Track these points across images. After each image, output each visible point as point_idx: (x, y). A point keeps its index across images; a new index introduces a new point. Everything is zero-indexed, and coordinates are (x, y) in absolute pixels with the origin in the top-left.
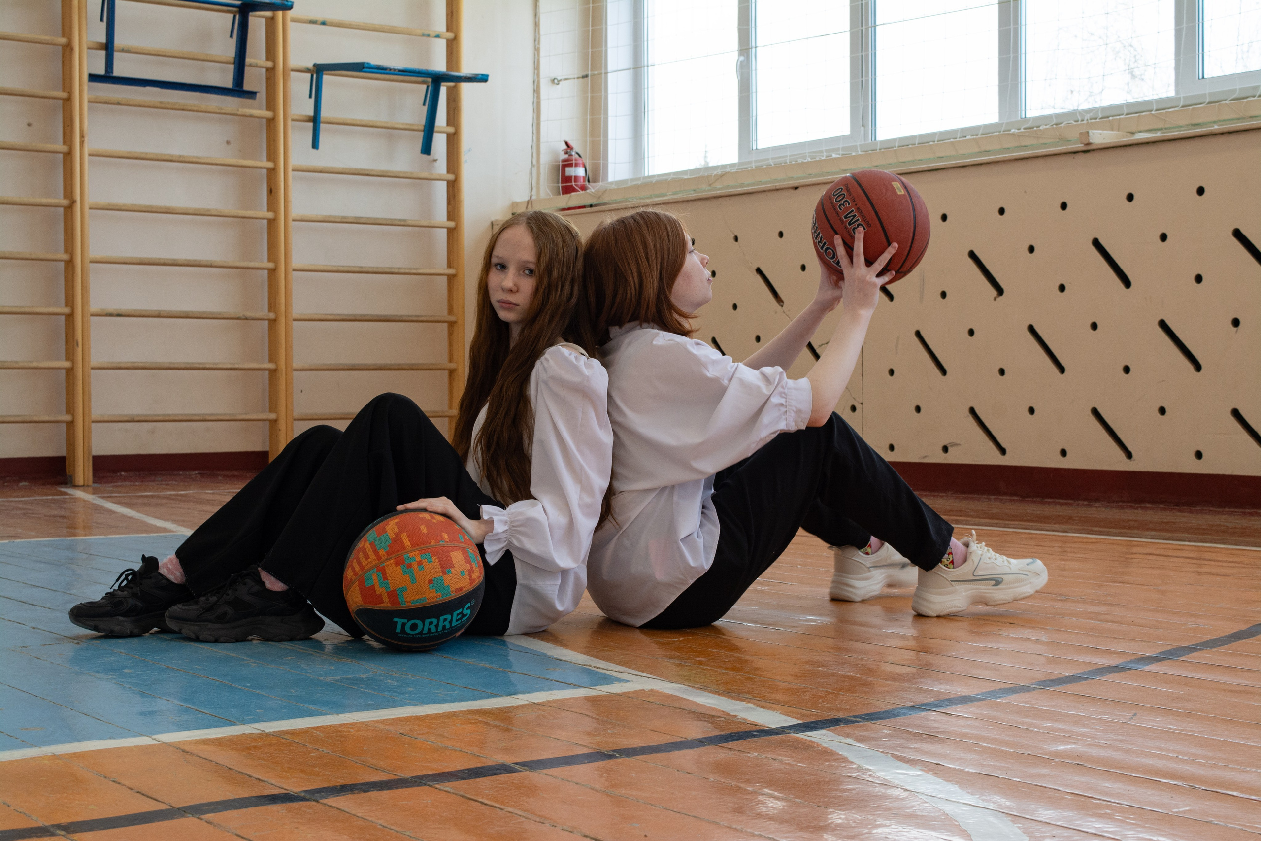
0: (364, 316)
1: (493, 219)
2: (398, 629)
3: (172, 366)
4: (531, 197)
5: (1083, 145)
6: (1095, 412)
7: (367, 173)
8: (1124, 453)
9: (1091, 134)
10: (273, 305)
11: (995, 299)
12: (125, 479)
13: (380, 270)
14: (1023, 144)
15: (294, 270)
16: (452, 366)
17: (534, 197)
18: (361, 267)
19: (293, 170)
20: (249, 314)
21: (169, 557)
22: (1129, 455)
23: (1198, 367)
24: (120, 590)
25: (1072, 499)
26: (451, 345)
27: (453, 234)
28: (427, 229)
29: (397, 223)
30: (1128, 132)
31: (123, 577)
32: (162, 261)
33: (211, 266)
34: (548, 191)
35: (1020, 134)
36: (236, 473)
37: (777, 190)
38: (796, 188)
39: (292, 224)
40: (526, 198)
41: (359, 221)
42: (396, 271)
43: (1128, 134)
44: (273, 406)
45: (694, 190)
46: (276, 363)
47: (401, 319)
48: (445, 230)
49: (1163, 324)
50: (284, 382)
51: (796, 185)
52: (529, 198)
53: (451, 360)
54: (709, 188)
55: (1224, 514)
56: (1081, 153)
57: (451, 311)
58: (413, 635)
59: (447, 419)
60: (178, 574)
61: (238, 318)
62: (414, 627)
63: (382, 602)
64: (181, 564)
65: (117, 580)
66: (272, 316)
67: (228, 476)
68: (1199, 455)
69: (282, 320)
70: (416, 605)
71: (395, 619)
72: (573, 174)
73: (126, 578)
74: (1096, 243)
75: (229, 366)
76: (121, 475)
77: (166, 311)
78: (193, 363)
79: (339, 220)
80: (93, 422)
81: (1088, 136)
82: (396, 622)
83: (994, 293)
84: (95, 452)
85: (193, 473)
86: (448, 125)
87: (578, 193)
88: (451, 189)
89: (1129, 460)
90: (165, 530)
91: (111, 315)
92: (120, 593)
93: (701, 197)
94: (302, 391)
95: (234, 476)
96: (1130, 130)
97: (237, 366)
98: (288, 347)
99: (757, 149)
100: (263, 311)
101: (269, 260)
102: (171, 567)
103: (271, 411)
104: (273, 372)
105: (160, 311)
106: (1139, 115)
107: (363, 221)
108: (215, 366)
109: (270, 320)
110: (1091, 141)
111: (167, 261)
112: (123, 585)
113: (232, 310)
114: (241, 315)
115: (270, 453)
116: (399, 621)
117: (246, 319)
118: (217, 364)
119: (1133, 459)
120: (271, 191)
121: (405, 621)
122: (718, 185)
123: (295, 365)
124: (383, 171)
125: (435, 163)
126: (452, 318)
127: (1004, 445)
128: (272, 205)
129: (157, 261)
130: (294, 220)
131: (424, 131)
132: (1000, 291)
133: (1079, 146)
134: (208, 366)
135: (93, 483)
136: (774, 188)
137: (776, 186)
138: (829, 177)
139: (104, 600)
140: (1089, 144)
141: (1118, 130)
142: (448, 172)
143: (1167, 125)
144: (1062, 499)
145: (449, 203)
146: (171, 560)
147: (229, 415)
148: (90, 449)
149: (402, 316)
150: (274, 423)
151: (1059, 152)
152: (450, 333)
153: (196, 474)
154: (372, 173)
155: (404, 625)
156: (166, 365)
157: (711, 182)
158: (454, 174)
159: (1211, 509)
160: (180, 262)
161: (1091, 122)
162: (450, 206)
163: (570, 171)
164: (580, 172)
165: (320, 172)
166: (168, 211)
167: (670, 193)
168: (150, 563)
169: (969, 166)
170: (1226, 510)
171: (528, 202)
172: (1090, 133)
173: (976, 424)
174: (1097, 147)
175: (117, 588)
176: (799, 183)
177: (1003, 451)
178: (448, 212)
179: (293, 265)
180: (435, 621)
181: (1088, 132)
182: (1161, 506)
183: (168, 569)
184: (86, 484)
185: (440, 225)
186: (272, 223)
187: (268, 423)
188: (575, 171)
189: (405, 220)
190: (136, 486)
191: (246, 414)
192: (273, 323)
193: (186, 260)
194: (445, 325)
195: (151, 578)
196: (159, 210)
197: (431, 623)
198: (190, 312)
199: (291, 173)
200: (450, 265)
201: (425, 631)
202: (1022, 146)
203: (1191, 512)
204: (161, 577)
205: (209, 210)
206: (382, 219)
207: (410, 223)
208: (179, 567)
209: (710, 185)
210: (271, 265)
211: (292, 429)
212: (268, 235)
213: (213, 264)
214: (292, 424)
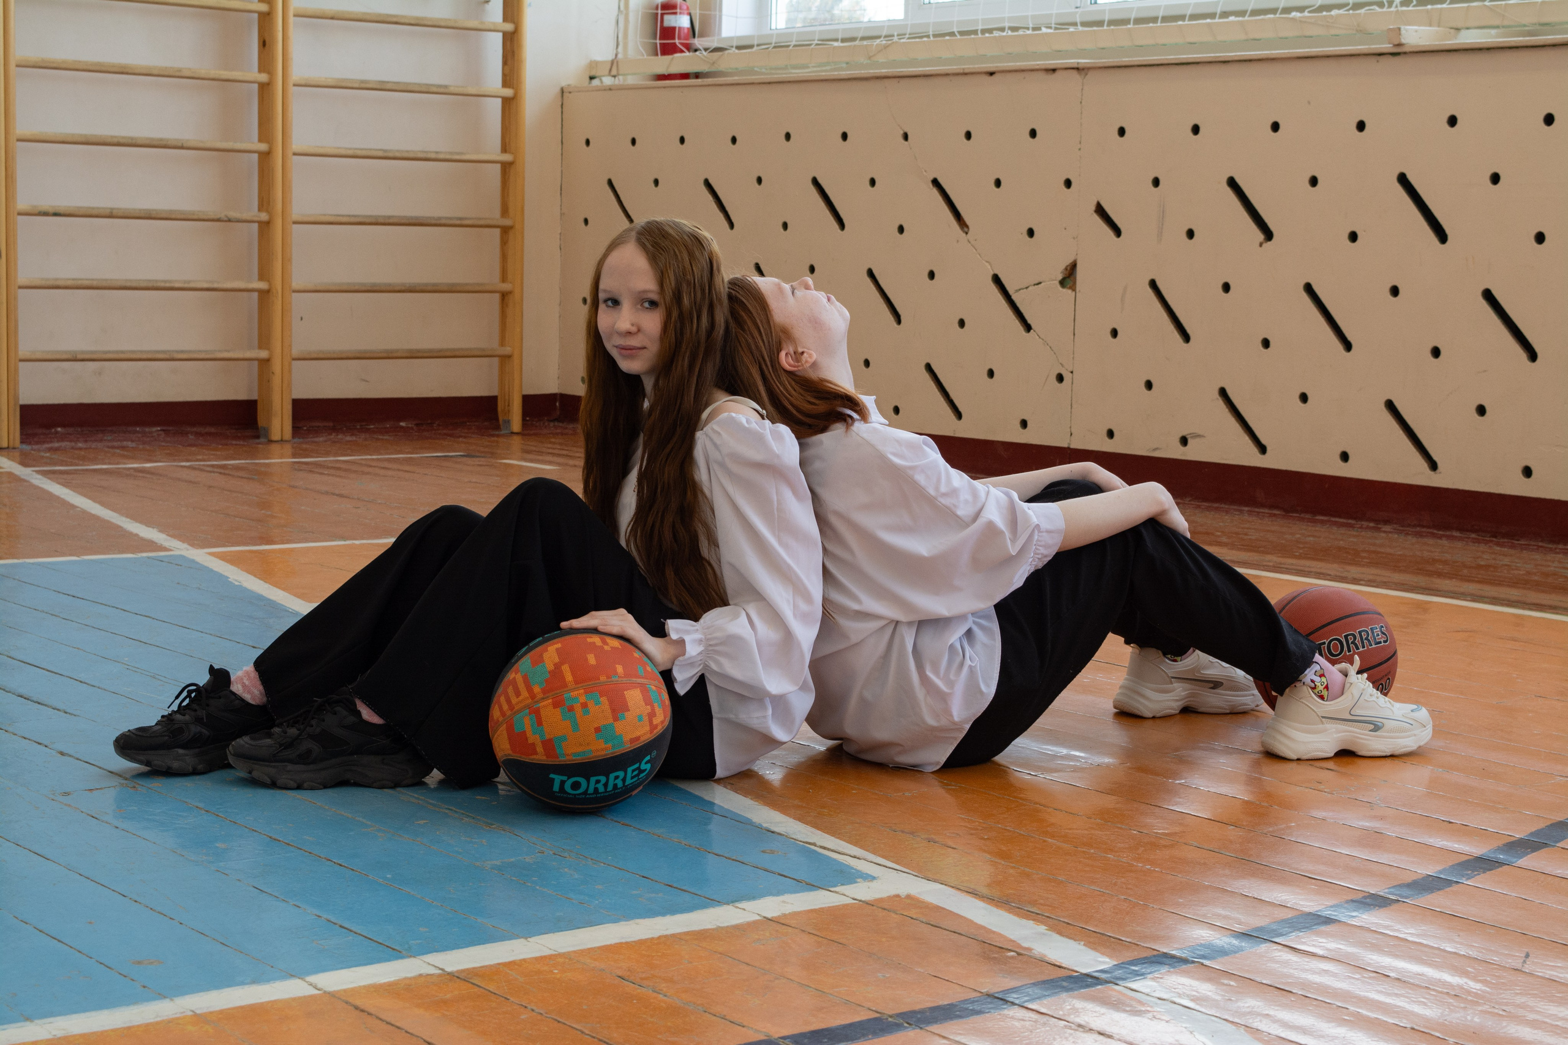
0: (389, 217)
1: (564, 84)
2: (556, 788)
3: (128, 284)
4: (616, 55)
5: (1391, 45)
6: (1390, 406)
7: (395, 20)
8: (1426, 462)
9: (1403, 32)
10: (265, 202)
11: (1261, 245)
12: (62, 438)
13: (411, 155)
14: (1308, 33)
15: (295, 154)
16: (506, 287)
17: (620, 56)
18: (385, 151)
19: (295, 16)
20: (233, 214)
21: (245, 668)
22: (1433, 466)
23: (1533, 356)
24: (181, 714)
25: (1355, 519)
26: (504, 257)
27: (510, 106)
28: (475, 98)
29: (435, 89)
30: (1451, 28)
31: (185, 694)
32: (115, 140)
33: (182, 148)
34: (641, 48)
35: (1304, 20)
36: (213, 430)
37: (966, 74)
38: (992, 74)
39: (292, 90)
40: (610, 57)
41: (383, 87)
42: (433, 156)
43: (1452, 31)
44: (264, 340)
45: (847, 63)
46: (268, 281)
47: (438, 222)
48: (499, 100)
49: (1488, 295)
50: (280, 307)
51: (992, 70)
52: (614, 57)
53: (504, 279)
54: (869, 61)
55: (1558, 553)
56: (1388, 56)
57: (505, 211)
58: (575, 795)
59: (496, 360)
60: (257, 692)
61: (219, 220)
62: (576, 786)
63: (536, 753)
64: (261, 680)
65: (177, 697)
66: (264, 216)
68: (1527, 472)
69: (278, 222)
70: (577, 759)
71: (552, 776)
72: (673, 24)
73: (189, 695)
74: (1403, 179)
75: (206, 285)
76: (57, 432)
77: (121, 209)
78: (157, 281)
79: (356, 85)
80: (21, 360)
81: (1400, 34)
82: (553, 780)
83: (1261, 237)
84: (22, 402)
85: (154, 429)
87: (683, 54)
88: (508, 43)
89: (1432, 473)
90: (152, 546)
91: (45, 214)
92: (178, 717)
93: (858, 76)
94: (302, 319)
95: (210, 434)
96: (1455, 26)
97: (216, 285)
98: (286, 260)
100: (252, 211)
101: (260, 140)
102: (247, 683)
103: (260, 347)
104: (264, 295)
105: (112, 209)
106: (1468, 6)
107: (389, 86)
108: (186, 285)
109: (259, 222)
110: (1403, 41)
111: (122, 141)
112: (184, 704)
113: (212, 210)
114: (222, 216)
115: (258, 403)
116: (557, 779)
117: (229, 220)
118: (189, 282)
119: (1438, 471)
120: (264, 44)
121: (564, 778)
122: (881, 59)
123: (296, 284)
124: (417, 18)
125: (486, 5)
126: (507, 222)
127: (1264, 441)
128: (266, 63)
129: (109, 140)
130: (294, 85)
132: (1269, 235)
133: (1386, 47)
134: (177, 285)
135: (22, 442)
136: (962, 71)
137: (964, 69)
138: (1038, 63)
139: (159, 727)
140: (1400, 45)
141: (1439, 26)
142: (505, 19)
143: (1506, 23)
144: (1340, 517)
145: (505, 63)
146: (247, 672)
147: (206, 352)
148: (16, 397)
149: (440, 218)
150: (265, 363)
151: (1358, 52)
152: (504, 242)
153: (158, 431)
154: (403, 21)
155: (563, 783)
156: (119, 284)
157: (871, 54)
158: (514, 23)
159: (1540, 544)
160: (139, 142)
161: (1402, 11)
162: (506, 67)
163: (670, 21)
164: (683, 22)
165: (332, 18)
166: (123, 71)
167: (813, 65)
168: (220, 677)
169: (1232, 61)
170: (1561, 546)
171: (612, 62)
172: (1402, 29)
173: (1227, 410)
174: (1411, 50)
175: (176, 709)
176: (997, 67)
177: (1263, 449)
178: (504, 75)
179: (294, 147)
180: (603, 779)
181: (1399, 29)
182: (1473, 536)
183: (244, 686)
184: (11, 445)
185: (493, 94)
186: (265, 89)
187: (256, 363)
188: (676, 21)
189: (446, 87)
190: (80, 449)
191: (228, 351)
192: (265, 227)
193: (147, 139)
194: (497, 231)
195: (220, 698)
196: (112, 69)
197: (598, 782)
198: (153, 210)
199: (291, 20)
200: (504, 149)
201: (591, 790)
202: (1306, 37)
203: (1513, 547)
204: (233, 697)
205: (180, 70)
206: (416, 84)
207: (452, 90)
208: (258, 683)
209: (870, 58)
210: (263, 147)
211: (290, 371)
212: (259, 104)
213: (185, 145)
214: (290, 365)
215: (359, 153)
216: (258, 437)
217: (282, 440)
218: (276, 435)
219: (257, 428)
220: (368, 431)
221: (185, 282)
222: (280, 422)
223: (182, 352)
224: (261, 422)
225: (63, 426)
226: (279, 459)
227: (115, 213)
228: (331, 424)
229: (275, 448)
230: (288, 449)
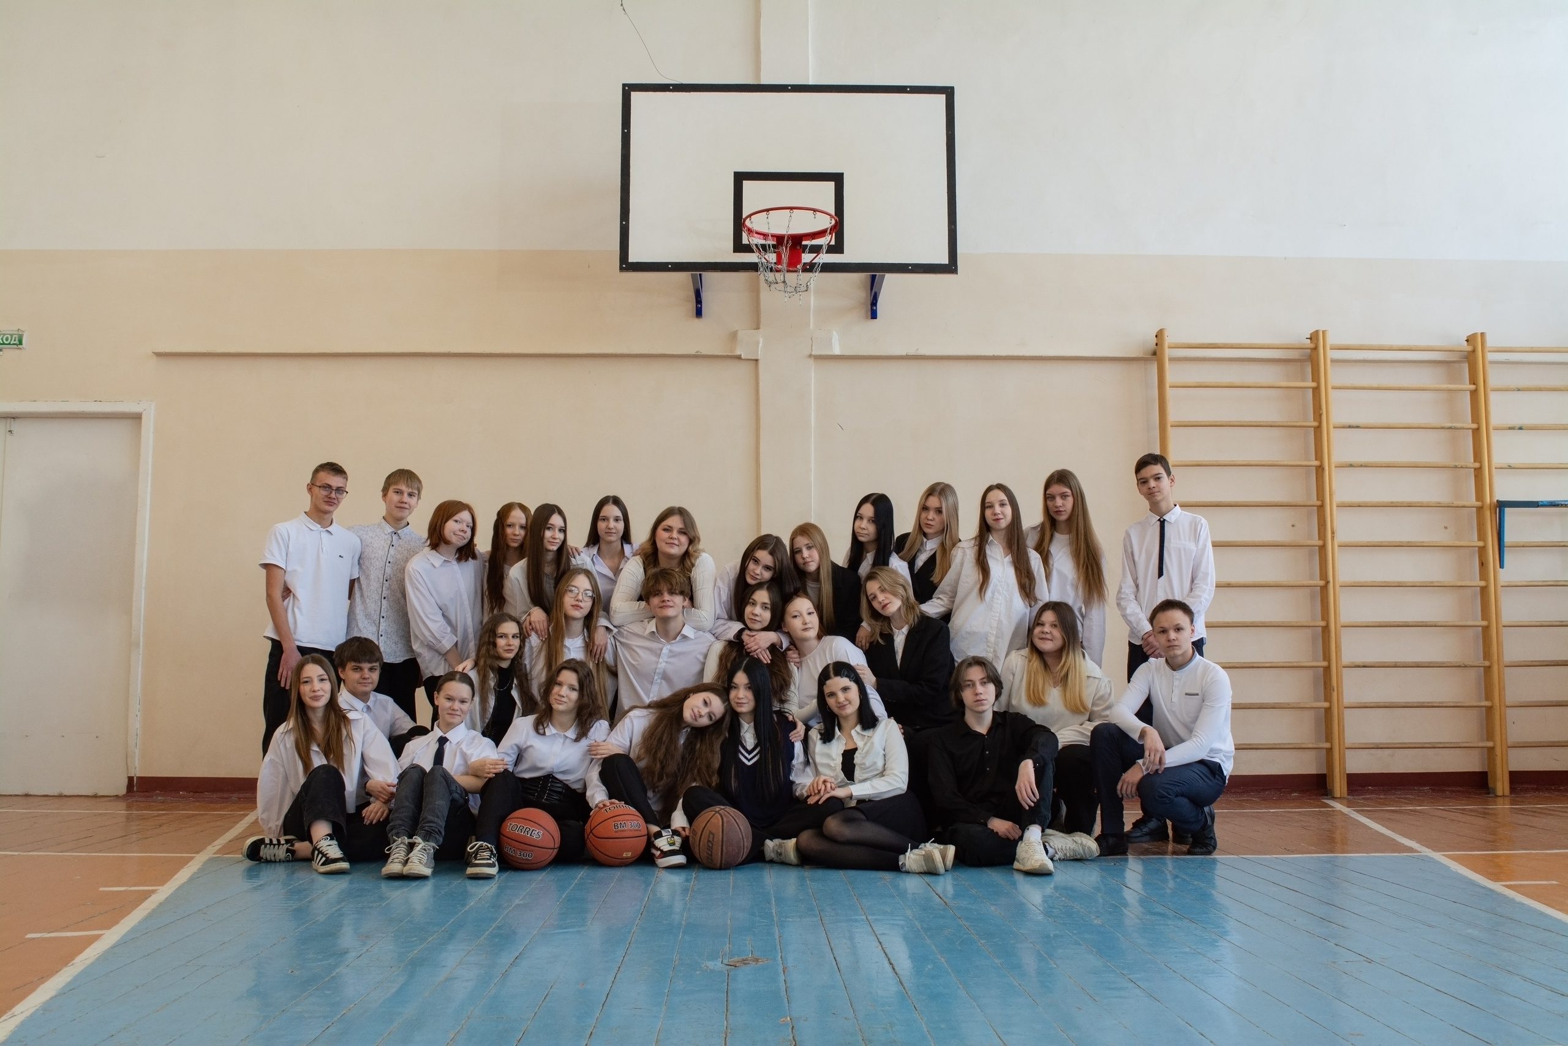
10: (1487, 656)
12: (1372, 792)
15: (1504, 627)
20: (1468, 663)
36: (1461, 789)
39: (1500, 589)
44: (1490, 736)
46: (1491, 701)
50: (1499, 717)
61: (1458, 667)
66: (1487, 663)
67: (1454, 791)
69: (1495, 668)
75: (1453, 705)
76: (1369, 789)
78: (1423, 703)
80: (1346, 748)
84: (1347, 772)
85: (1426, 788)
94: (1514, 723)
95: (1459, 791)
98: (1501, 688)
100: (1480, 661)
101: (1483, 620)
103: (1488, 740)
104: (1489, 709)
109: (1484, 667)
113: (1455, 661)
114: (1459, 664)
115: (1489, 774)
117: (1465, 667)
118: (1443, 703)
120: (1482, 564)
123: (1508, 703)
128: (1484, 575)
130: (1502, 587)
134: (1435, 705)
135: (1348, 795)
147: (1454, 743)
148: (1345, 769)
150: (1491, 750)
156: (1401, 704)
160: (1410, 624)
166: (1400, 585)
179: (1503, 622)
184: (1342, 797)
186: (1484, 591)
187: (1485, 750)
190: (1381, 799)
191: (1467, 742)
192: (1488, 670)
196: (1393, 585)
210: (1484, 623)
211: (1507, 754)
212: (1481, 600)
213: (1437, 624)
214: (1507, 751)
215: (1544, 623)
216: (1489, 794)
217: (1503, 796)
218: (1500, 793)
219: (1488, 788)
220: (1559, 790)
221: (1440, 703)
222: (1502, 785)
223: (1440, 743)
224: (1490, 785)
225: (1372, 786)
226: (1502, 807)
227: (1398, 664)
228: (1535, 786)
229: (1500, 800)
230: (1507, 800)
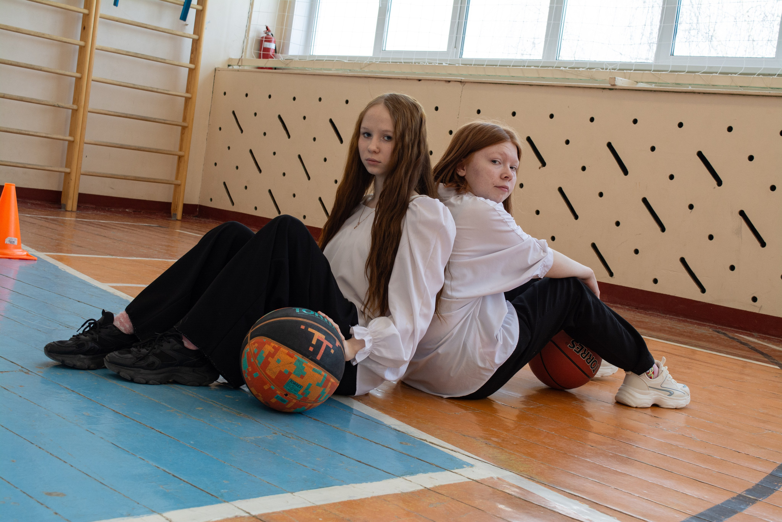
0: (132, 115)
1: (216, 67)
3: (8, 130)
4: (242, 57)
5: (610, 85)
6: (594, 246)
7: (145, 26)
8: (608, 272)
9: (616, 79)
10: (76, 100)
11: (540, 168)
13: (145, 88)
14: (567, 77)
15: (93, 80)
16: (181, 153)
17: (243, 57)
18: (134, 85)
19: (100, 17)
20: (61, 104)
22: (611, 274)
23: (663, 229)
24: (84, 335)
26: (182, 140)
27: (192, 72)
28: (176, 66)
29: (160, 60)
30: (635, 81)
32: (10, 62)
33: (41, 70)
34: (253, 55)
35: (566, 71)
36: (39, 203)
37: (407, 79)
38: (420, 80)
39: (95, 51)
40: (239, 57)
41: (137, 56)
42: (155, 90)
43: (635, 83)
44: (68, 164)
45: (350, 70)
46: (74, 137)
47: (155, 120)
48: (188, 69)
49: (645, 200)
50: (78, 150)
51: (420, 78)
52: (240, 57)
53: (181, 150)
54: (360, 70)
55: (668, 319)
56: (608, 90)
57: (184, 119)
59: (173, 186)
60: (128, 326)
61: (54, 106)
66: (75, 107)
67: (34, 204)
68: (655, 281)
69: (81, 110)
72: (268, 47)
74: (609, 145)
75: (44, 135)
77: (9, 95)
78: (22, 130)
79: (125, 53)
81: (615, 80)
83: (540, 165)
86: (198, 4)
87: (273, 59)
88: (195, 44)
89: (611, 277)
92: (82, 337)
93: (357, 75)
94: (86, 157)
96: (636, 81)
97: (49, 136)
98: (83, 129)
99: (385, 50)
100: (70, 104)
101: (77, 72)
102: (122, 320)
103: (66, 167)
104: (71, 143)
105: (4, 94)
106: (643, 73)
107: (139, 56)
108: (35, 134)
109: (73, 110)
110: (616, 84)
111: (13, 63)
112: (86, 331)
113: (52, 101)
114: (56, 104)
115: (62, 193)
117: (59, 107)
118: (37, 133)
119: (613, 277)
120: (84, 28)
122: (366, 70)
123: (86, 140)
124: (155, 27)
125: (186, 26)
126: (185, 124)
128: (84, 37)
129: (7, 62)
130: (96, 49)
131: (183, 5)
132: (544, 164)
133: (608, 86)
134: (31, 133)
136: (406, 78)
137: (407, 77)
138: (443, 77)
139: (71, 342)
140: (614, 85)
141: (629, 79)
142: (194, 33)
143: (660, 82)
145: (192, 53)
146: (123, 315)
147: (41, 166)
149: (155, 119)
150: (68, 174)
151: (594, 87)
152: (182, 133)
154: (149, 27)
156: (4, 129)
157: (362, 67)
158: (198, 35)
159: (658, 314)
160: (22, 65)
161: (612, 72)
162: (192, 55)
163: (266, 45)
164: (272, 46)
165: (117, 21)
166: (17, 31)
167: (334, 69)
168: (108, 316)
169: (534, 85)
170: (668, 316)
171: (239, 60)
172: (616, 78)
174: (619, 88)
175: (81, 333)
176: (423, 77)
178: (191, 58)
179: (93, 77)
181: (615, 78)
182: (627, 307)
183: (121, 322)
185: (185, 66)
186: (82, 49)
187: (63, 174)
188: (270, 45)
189: (165, 60)
191: (51, 167)
192: (75, 112)
193: (25, 64)
194: (180, 128)
195: (107, 327)
196: (12, 29)
198: (24, 97)
199: (98, 19)
200: (187, 91)
202: (566, 79)
203: (646, 314)
205: (44, 34)
206: (151, 56)
207: (167, 61)
208: (128, 320)
209: (361, 69)
210: (78, 75)
211: (79, 179)
212: (79, 55)
213: (42, 69)
214: (79, 177)
215: (122, 84)
216: (60, 208)
217: (72, 211)
218: (69, 208)
219: (61, 204)
220: (111, 211)
221: (35, 132)
222: (72, 203)
223: (30, 164)
224: (63, 201)
226: (70, 218)
227: (6, 96)
228: (94, 206)
229: (68, 214)
230: (74, 214)
